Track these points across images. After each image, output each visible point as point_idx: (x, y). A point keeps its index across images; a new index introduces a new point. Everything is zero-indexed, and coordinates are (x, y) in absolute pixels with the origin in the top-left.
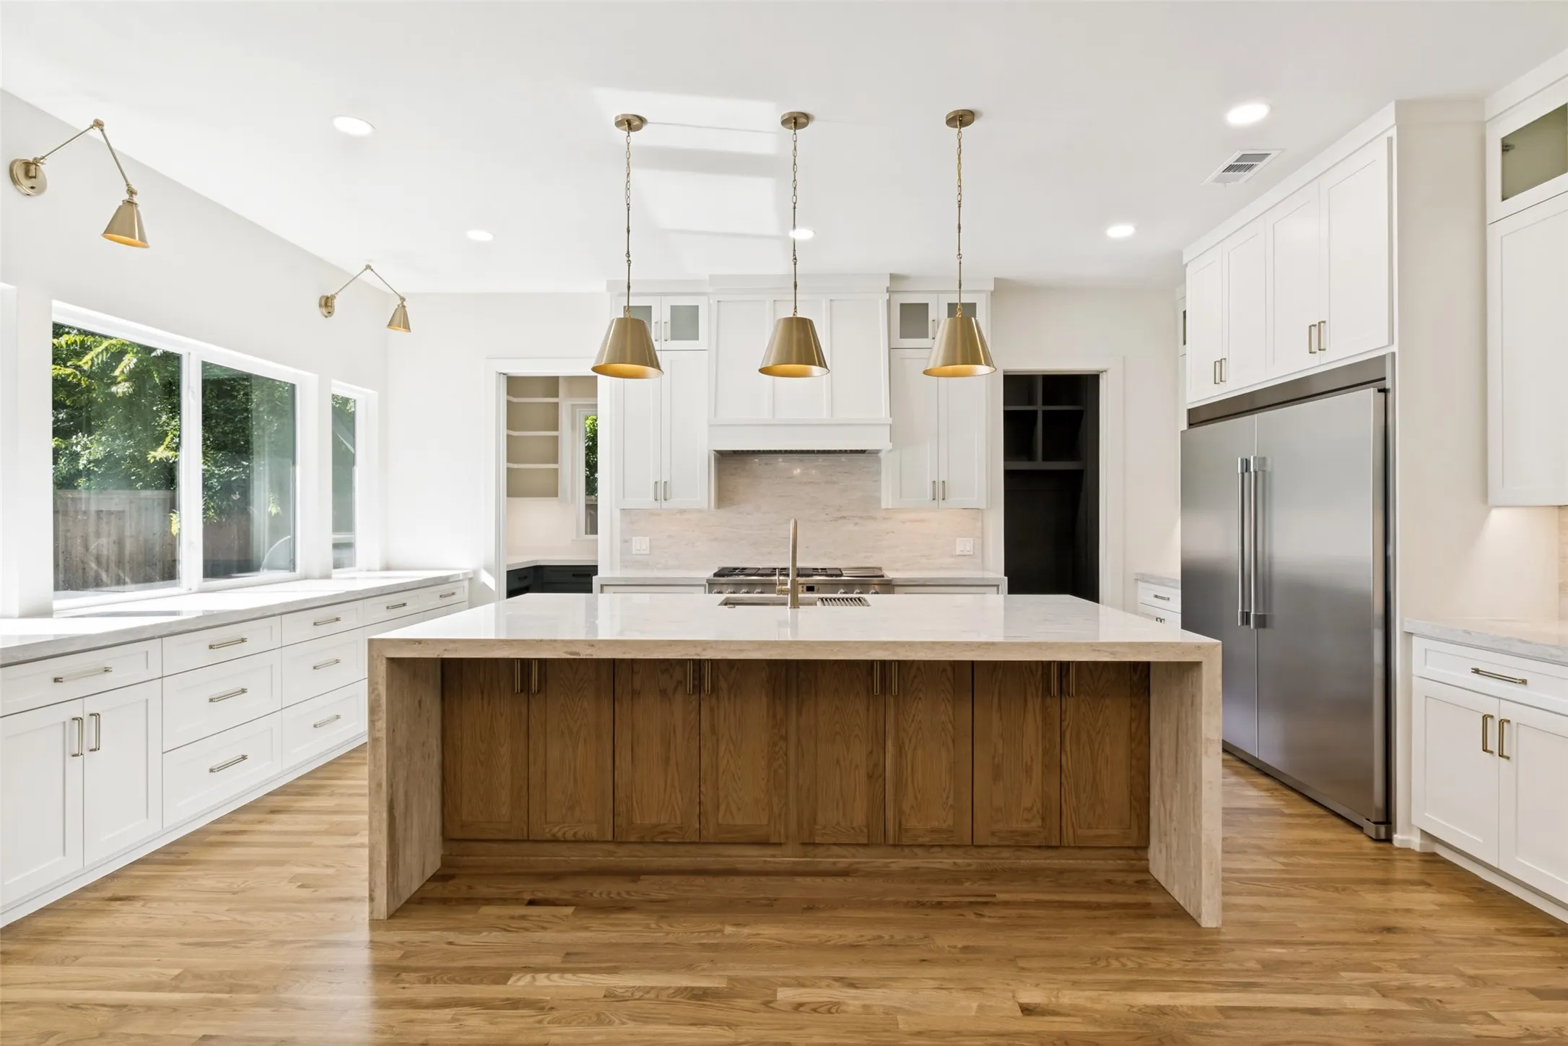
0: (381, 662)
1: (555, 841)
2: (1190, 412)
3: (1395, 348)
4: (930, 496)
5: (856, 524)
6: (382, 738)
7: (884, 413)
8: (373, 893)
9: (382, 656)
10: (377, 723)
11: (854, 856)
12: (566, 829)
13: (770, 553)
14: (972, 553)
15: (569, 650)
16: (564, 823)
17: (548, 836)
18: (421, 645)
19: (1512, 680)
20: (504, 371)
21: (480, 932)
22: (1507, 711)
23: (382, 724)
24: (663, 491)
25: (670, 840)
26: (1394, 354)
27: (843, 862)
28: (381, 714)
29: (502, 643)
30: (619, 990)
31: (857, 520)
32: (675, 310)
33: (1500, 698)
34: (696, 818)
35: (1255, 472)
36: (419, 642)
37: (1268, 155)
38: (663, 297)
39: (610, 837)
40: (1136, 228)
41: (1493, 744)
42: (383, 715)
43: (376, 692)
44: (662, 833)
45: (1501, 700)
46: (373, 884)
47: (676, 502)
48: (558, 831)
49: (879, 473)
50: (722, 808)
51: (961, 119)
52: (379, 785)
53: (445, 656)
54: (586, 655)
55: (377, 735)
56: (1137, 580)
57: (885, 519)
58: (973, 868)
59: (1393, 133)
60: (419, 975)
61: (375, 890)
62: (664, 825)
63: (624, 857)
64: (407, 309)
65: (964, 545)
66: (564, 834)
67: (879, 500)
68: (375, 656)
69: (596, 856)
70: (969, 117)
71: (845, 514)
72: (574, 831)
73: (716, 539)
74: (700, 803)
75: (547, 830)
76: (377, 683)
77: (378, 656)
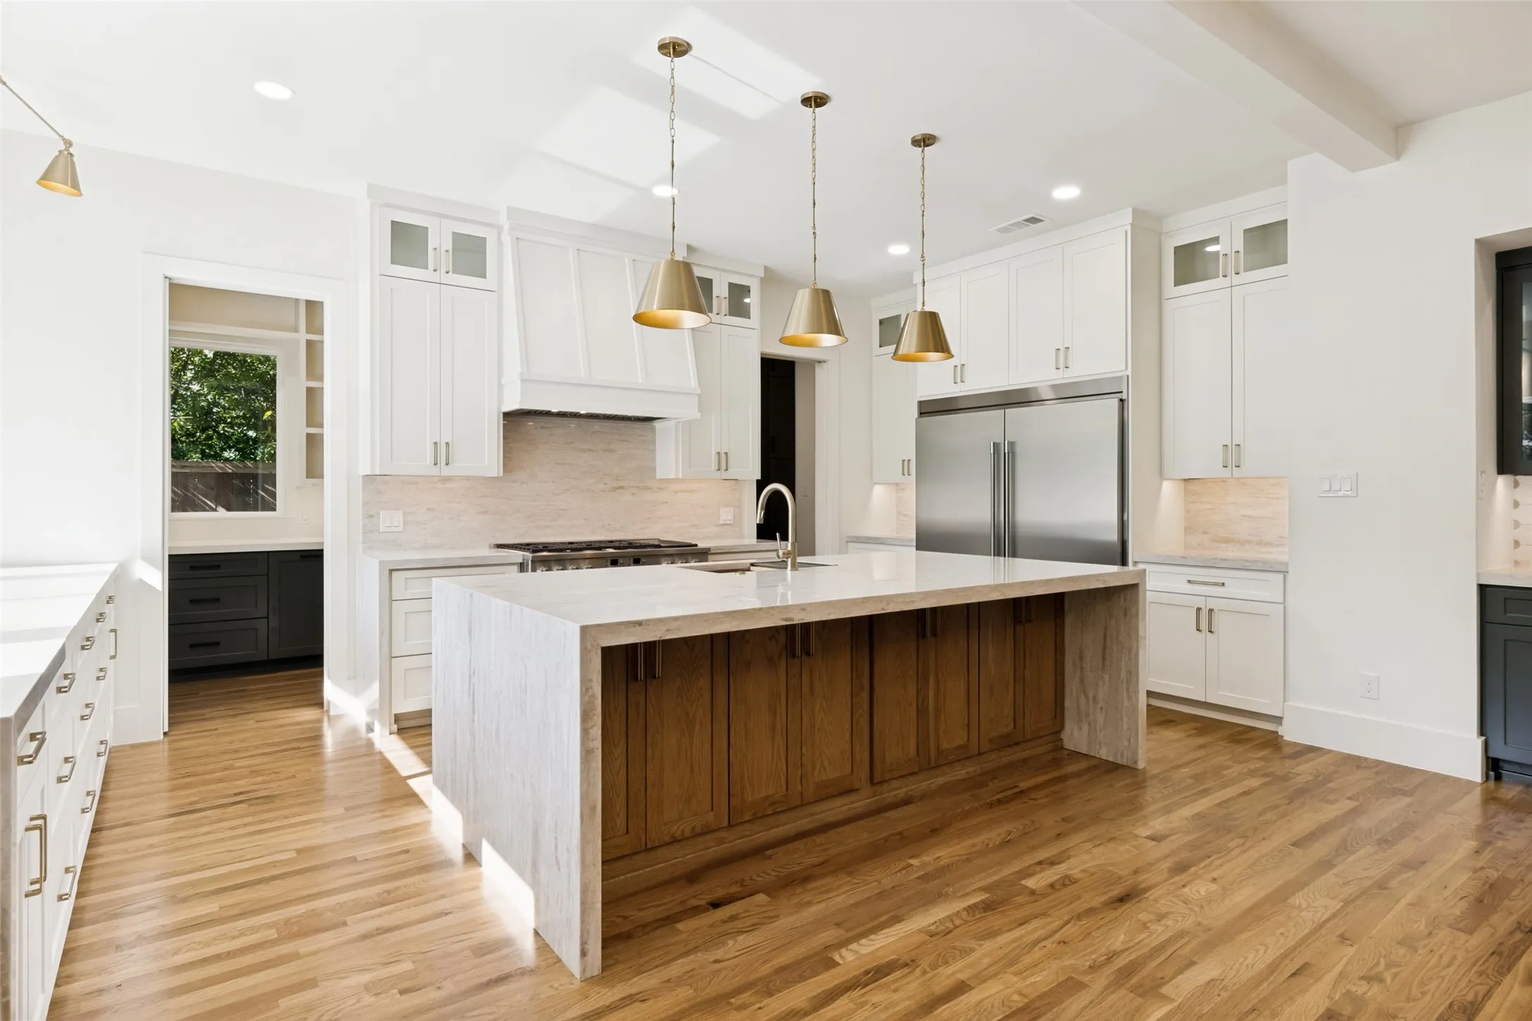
0: (596, 653)
1: (675, 841)
2: (920, 403)
3: (1129, 372)
4: (714, 466)
5: (633, 494)
6: (597, 749)
7: (693, 383)
8: (585, 946)
9: (598, 645)
10: (591, 731)
11: (906, 786)
12: (682, 827)
13: (547, 527)
14: (732, 522)
15: (785, 617)
16: (681, 819)
17: (667, 839)
18: (641, 627)
19: (1216, 584)
20: (169, 275)
21: (724, 943)
22: (1212, 603)
23: (597, 732)
24: (443, 453)
25: (778, 810)
26: (1128, 376)
27: (901, 792)
28: (595, 718)
29: (723, 616)
30: (932, 928)
31: (635, 490)
32: (458, 238)
33: (1206, 596)
34: (798, 780)
35: (1008, 453)
36: (639, 623)
37: (1041, 221)
38: (443, 220)
39: (725, 823)
40: (911, 249)
41: (1204, 625)
42: (598, 719)
43: (590, 691)
44: (772, 804)
45: (1207, 598)
46: (585, 934)
47: (459, 467)
48: (676, 830)
49: (654, 442)
50: (818, 766)
51: (925, 141)
52: (594, 807)
53: (667, 638)
54: (799, 620)
55: (591, 746)
56: (847, 542)
57: (659, 489)
58: (978, 772)
59: (1129, 228)
60: (750, 993)
61: (589, 942)
62: (772, 796)
63: (738, 841)
64: (75, 159)
65: (726, 515)
66: (683, 831)
67: (654, 470)
68: (589, 647)
69: (709, 848)
70: (931, 141)
71: (622, 484)
72: (692, 825)
73: (486, 512)
74: (801, 766)
75: (666, 832)
76: (591, 681)
77: (592, 646)
